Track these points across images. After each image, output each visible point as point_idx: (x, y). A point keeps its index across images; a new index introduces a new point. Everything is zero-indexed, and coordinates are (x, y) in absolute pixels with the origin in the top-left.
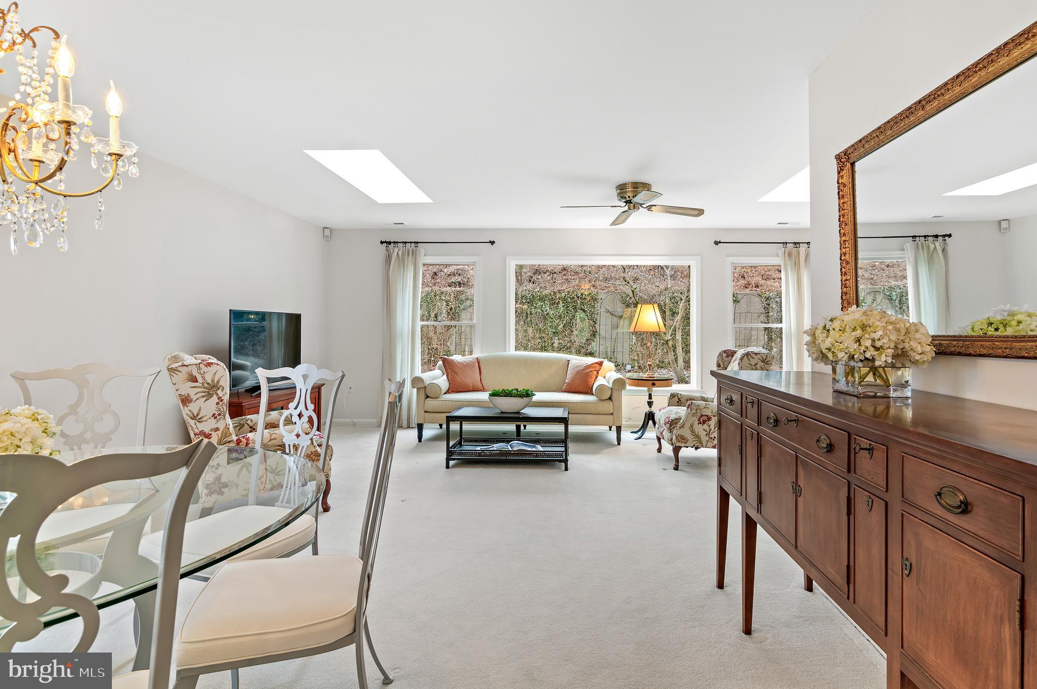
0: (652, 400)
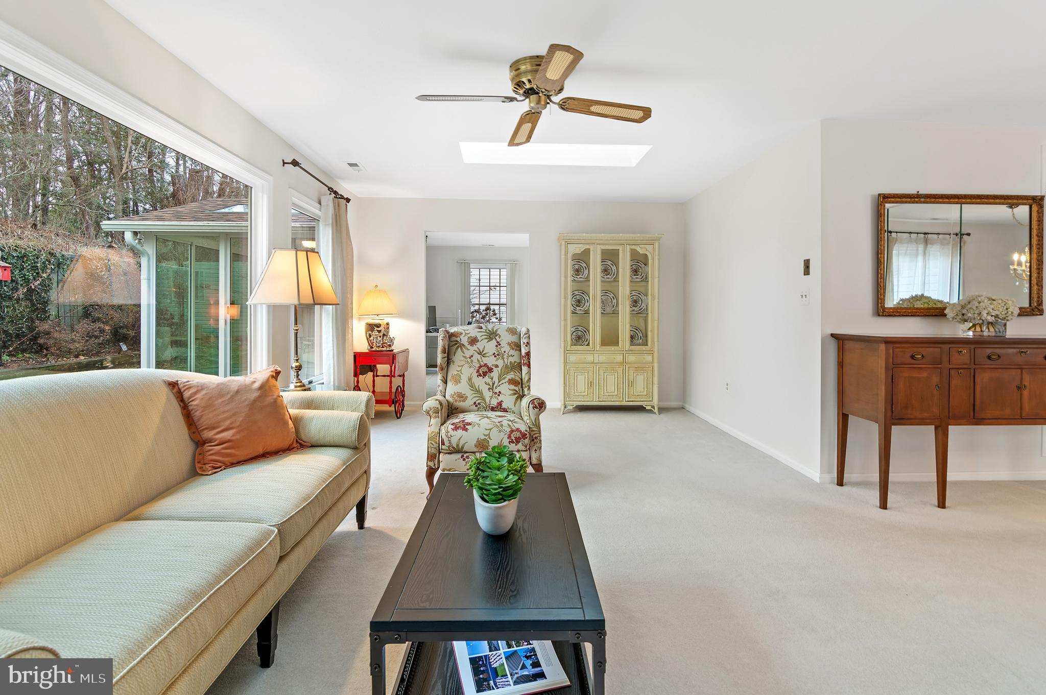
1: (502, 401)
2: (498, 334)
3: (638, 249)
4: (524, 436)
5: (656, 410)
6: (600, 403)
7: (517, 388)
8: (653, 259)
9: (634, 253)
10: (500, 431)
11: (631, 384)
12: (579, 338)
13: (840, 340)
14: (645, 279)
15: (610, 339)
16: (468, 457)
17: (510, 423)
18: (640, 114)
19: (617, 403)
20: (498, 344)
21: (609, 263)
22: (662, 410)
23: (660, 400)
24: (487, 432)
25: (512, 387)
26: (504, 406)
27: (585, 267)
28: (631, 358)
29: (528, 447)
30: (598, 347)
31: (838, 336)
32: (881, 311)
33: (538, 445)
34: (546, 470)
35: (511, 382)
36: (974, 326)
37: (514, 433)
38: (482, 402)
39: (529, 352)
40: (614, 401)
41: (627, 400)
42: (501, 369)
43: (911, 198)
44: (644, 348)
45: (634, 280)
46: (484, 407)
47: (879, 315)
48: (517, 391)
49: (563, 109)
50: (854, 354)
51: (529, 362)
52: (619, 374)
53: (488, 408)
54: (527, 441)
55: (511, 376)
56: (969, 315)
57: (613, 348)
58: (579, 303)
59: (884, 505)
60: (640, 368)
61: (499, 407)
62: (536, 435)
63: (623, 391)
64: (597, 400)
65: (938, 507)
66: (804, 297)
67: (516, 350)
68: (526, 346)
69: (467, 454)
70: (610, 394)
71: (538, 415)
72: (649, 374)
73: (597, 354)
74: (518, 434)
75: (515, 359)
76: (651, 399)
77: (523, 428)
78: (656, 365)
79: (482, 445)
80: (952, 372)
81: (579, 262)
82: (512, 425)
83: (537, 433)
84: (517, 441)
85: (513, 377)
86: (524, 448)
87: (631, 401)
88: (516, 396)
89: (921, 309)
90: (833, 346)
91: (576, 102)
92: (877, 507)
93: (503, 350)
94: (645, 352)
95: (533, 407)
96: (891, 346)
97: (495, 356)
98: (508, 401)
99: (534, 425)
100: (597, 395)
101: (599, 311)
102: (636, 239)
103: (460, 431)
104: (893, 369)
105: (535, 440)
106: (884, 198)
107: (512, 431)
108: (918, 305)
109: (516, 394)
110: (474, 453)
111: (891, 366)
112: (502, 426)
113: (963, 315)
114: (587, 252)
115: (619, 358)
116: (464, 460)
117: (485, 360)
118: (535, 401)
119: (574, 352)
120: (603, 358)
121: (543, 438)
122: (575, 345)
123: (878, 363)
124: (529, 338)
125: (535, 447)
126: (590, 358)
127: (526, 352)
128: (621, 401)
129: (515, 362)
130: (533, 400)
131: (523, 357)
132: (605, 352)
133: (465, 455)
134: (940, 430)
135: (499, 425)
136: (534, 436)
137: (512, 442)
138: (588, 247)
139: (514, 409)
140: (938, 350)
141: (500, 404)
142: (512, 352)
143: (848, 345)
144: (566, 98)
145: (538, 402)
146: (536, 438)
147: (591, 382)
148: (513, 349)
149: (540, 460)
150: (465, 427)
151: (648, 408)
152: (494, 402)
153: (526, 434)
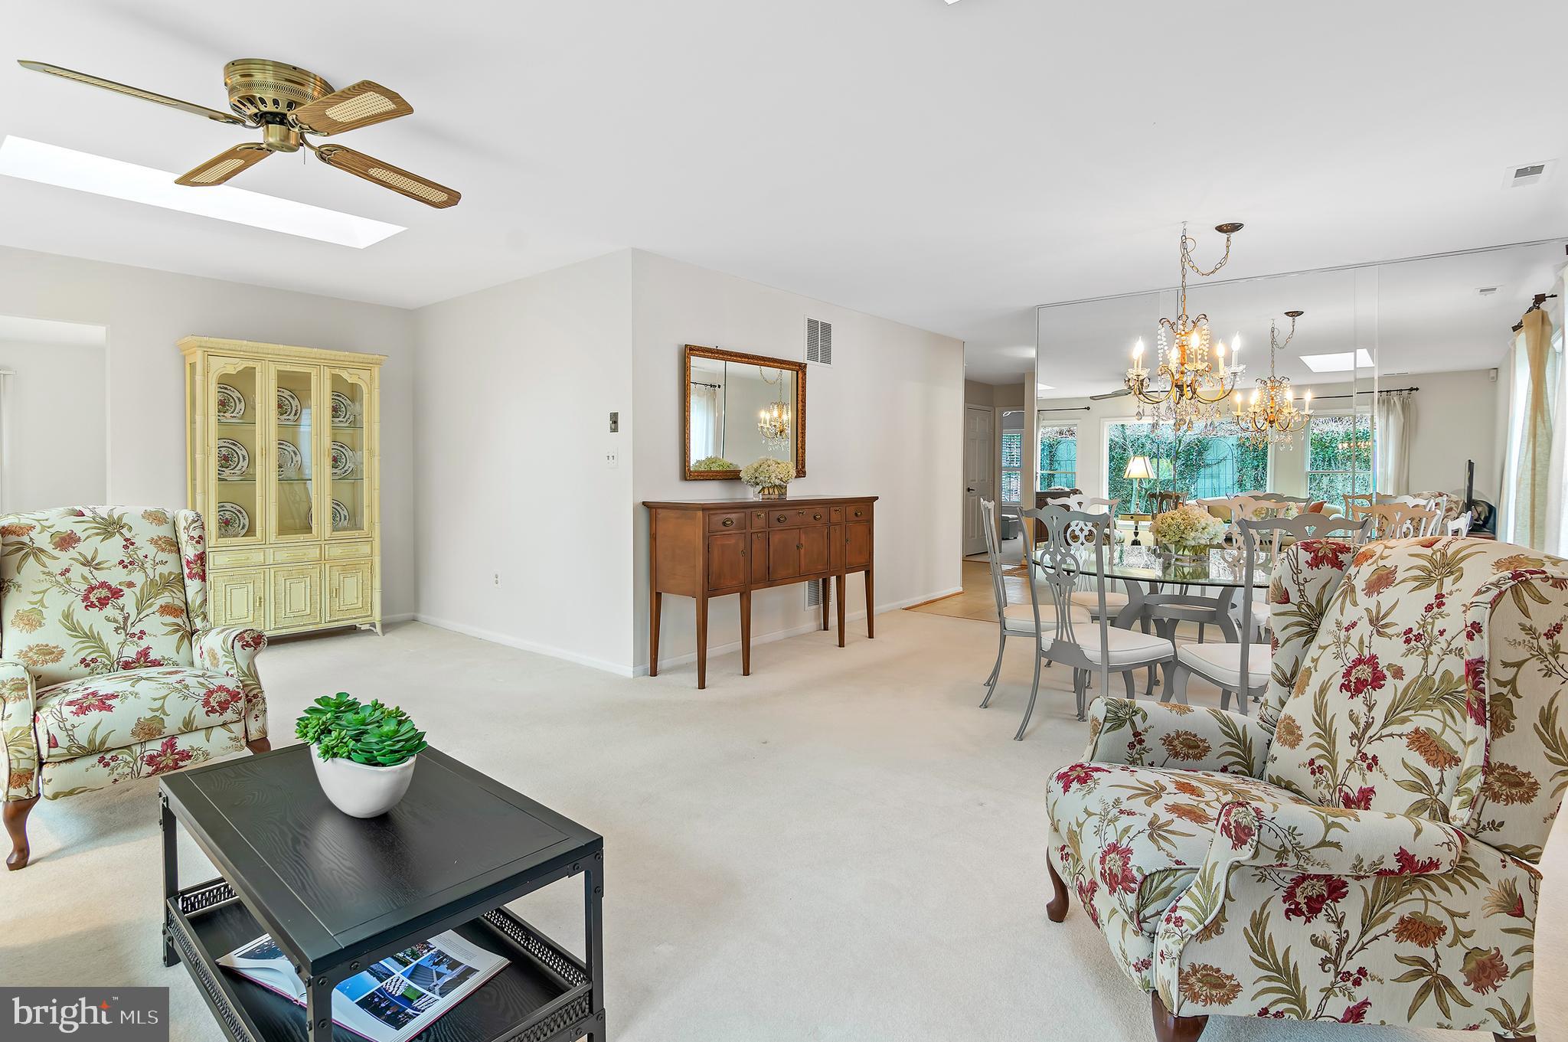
1: (148, 648)
2: (125, 524)
3: (345, 375)
4: (235, 696)
5: (378, 629)
6: (279, 631)
7: (179, 621)
8: (370, 393)
9: (336, 379)
10: (185, 698)
11: (336, 592)
12: (227, 523)
13: (652, 509)
14: (355, 424)
15: (295, 522)
16: (114, 759)
17: (201, 680)
18: (444, 197)
19: (311, 627)
20: (129, 543)
21: (286, 393)
22: (387, 627)
23: (383, 612)
24: (158, 704)
25: (170, 619)
26: (153, 656)
27: (239, 399)
28: (336, 551)
29: (243, 714)
30: (272, 537)
31: (650, 504)
32: (688, 474)
33: (260, 707)
34: (275, 746)
35: (166, 610)
36: (764, 488)
37: (214, 696)
38: (99, 657)
39: (204, 553)
40: (304, 625)
41: (328, 619)
42: (142, 590)
43: (712, 353)
44: (356, 533)
45: (335, 425)
46: (106, 665)
47: (686, 480)
48: (180, 626)
49: (323, 159)
50: (668, 524)
51: (204, 571)
52: (313, 579)
53: (116, 666)
54: (241, 704)
55: (165, 598)
56: (761, 478)
57: (302, 537)
58: (227, 461)
59: (702, 686)
60: (349, 567)
61: (144, 659)
62: (255, 692)
63: (321, 607)
64: (273, 626)
65: (744, 675)
66: (611, 458)
67: (170, 551)
68: (198, 542)
69: (113, 753)
70: (296, 614)
71: (253, 657)
72: (365, 574)
73: (271, 550)
74: (224, 696)
75: (171, 568)
76: (369, 613)
77: (231, 684)
78: (377, 560)
79: (148, 730)
80: (754, 536)
81: (226, 389)
82: (206, 683)
83: (253, 689)
84: (223, 707)
85: (170, 600)
86: (235, 717)
87: (336, 621)
88: (180, 633)
89: (717, 472)
90: (643, 514)
91: (349, 156)
92: (696, 688)
93: (141, 554)
94: (358, 540)
95: (243, 646)
96: (707, 513)
97: (125, 567)
98: (161, 644)
99: (246, 675)
100: (273, 619)
101: (273, 476)
102: (342, 359)
103: (94, 716)
104: (709, 537)
105: (254, 701)
106: (690, 351)
107: (210, 693)
108: (715, 468)
109: (178, 631)
110: (128, 747)
111: (707, 534)
112: (187, 687)
113: (756, 478)
114: (249, 374)
115: (314, 553)
116: (107, 765)
117: (101, 576)
118: (245, 635)
119: (224, 549)
120: (282, 556)
121: (266, 695)
122: (225, 536)
123: (694, 532)
124: (203, 528)
125: (255, 712)
126: (257, 557)
127: (197, 553)
128: (317, 623)
129: (170, 574)
130: (241, 633)
131: (188, 562)
132: (285, 545)
133: (108, 756)
134: (745, 596)
135: (180, 687)
136: (251, 694)
137: (213, 711)
138: (251, 364)
139: (175, 657)
140: (743, 515)
141: (144, 654)
142: (162, 556)
143: (662, 513)
144: (333, 145)
145: (251, 635)
146: (255, 696)
147: (260, 599)
148: (163, 550)
149: (264, 731)
150: (104, 703)
151: (363, 627)
152: (131, 652)
153: (239, 693)
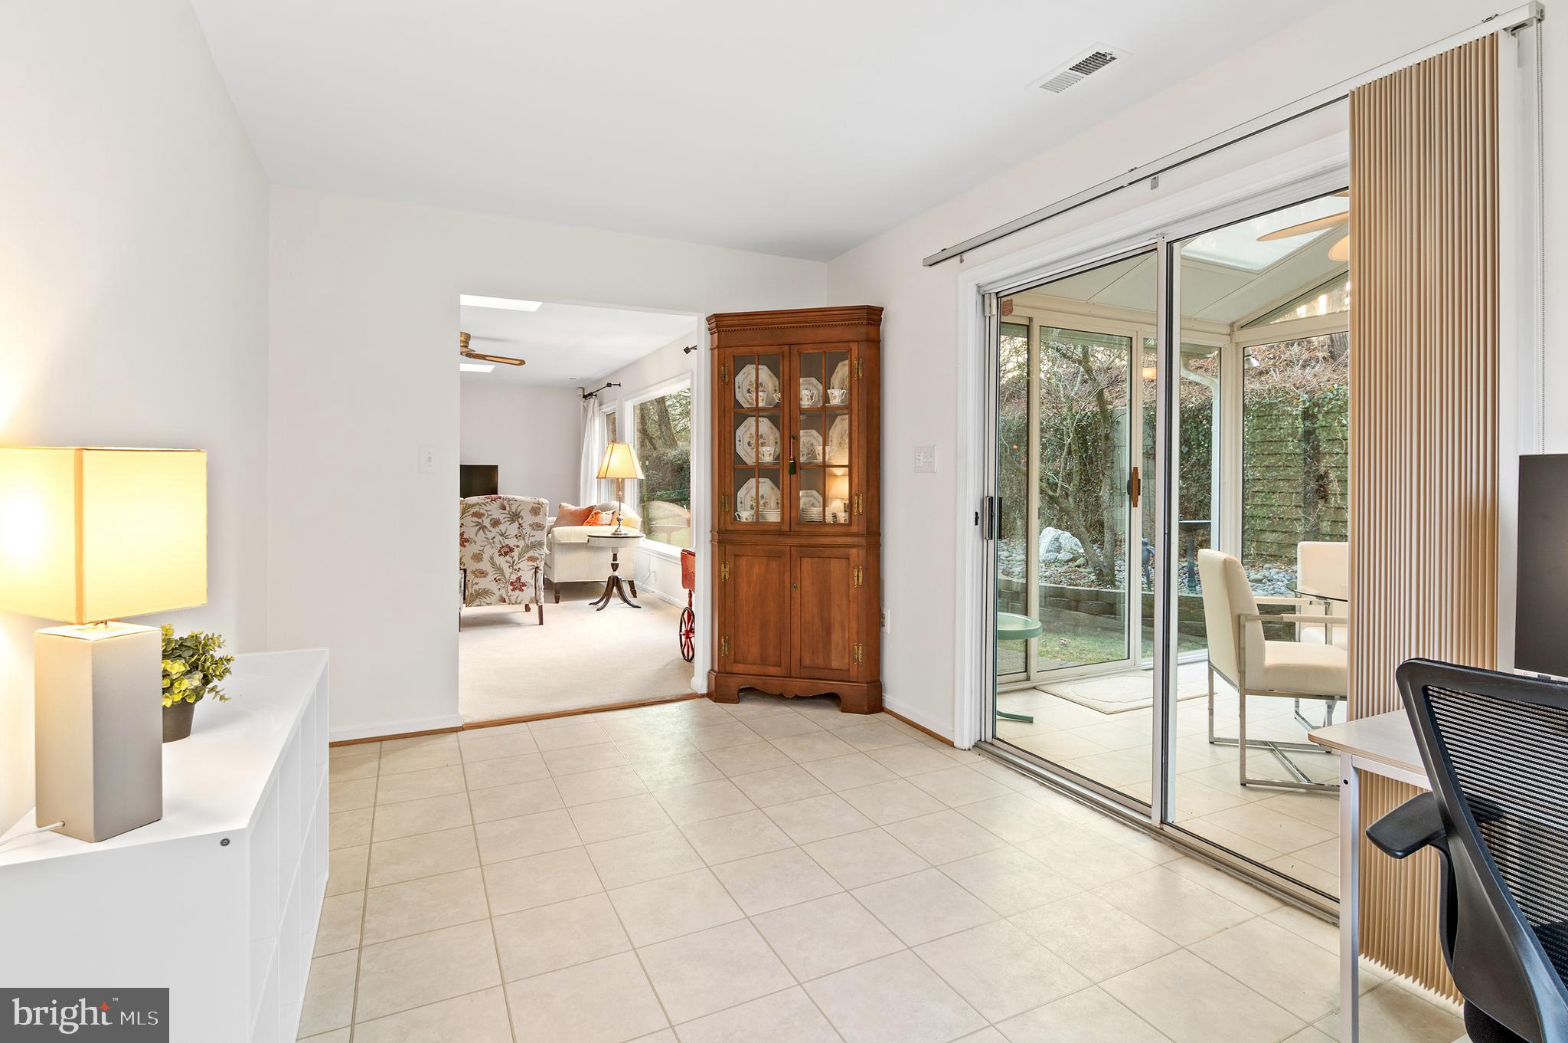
0: (616, 562)
